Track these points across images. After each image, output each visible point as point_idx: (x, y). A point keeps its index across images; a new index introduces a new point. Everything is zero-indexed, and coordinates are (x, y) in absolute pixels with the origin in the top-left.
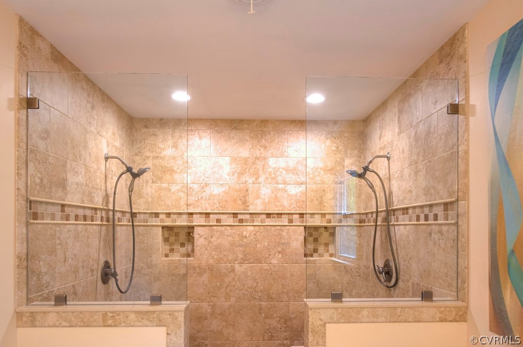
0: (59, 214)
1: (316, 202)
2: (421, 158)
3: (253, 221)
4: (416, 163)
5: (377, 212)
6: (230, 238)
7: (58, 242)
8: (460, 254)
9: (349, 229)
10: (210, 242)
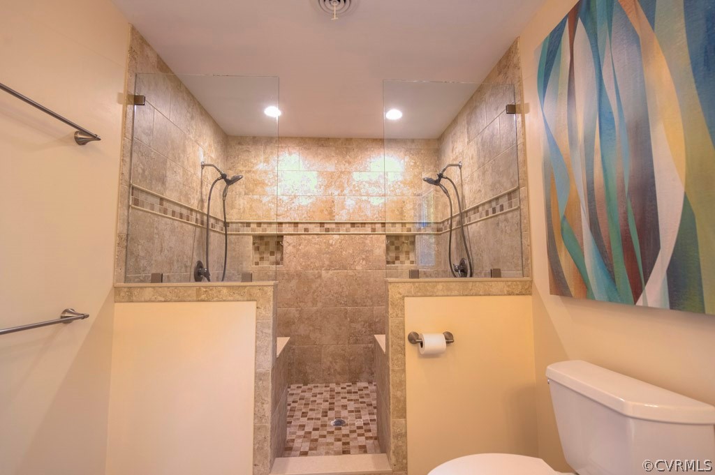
0: (157, 206)
1: (397, 213)
2: (487, 159)
3: (339, 230)
4: (484, 164)
5: (452, 218)
6: (317, 246)
7: (155, 231)
8: (523, 235)
9: (427, 237)
10: (298, 250)
